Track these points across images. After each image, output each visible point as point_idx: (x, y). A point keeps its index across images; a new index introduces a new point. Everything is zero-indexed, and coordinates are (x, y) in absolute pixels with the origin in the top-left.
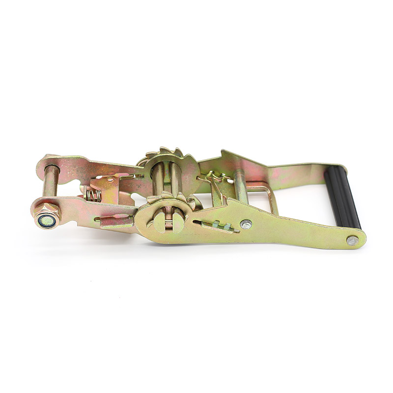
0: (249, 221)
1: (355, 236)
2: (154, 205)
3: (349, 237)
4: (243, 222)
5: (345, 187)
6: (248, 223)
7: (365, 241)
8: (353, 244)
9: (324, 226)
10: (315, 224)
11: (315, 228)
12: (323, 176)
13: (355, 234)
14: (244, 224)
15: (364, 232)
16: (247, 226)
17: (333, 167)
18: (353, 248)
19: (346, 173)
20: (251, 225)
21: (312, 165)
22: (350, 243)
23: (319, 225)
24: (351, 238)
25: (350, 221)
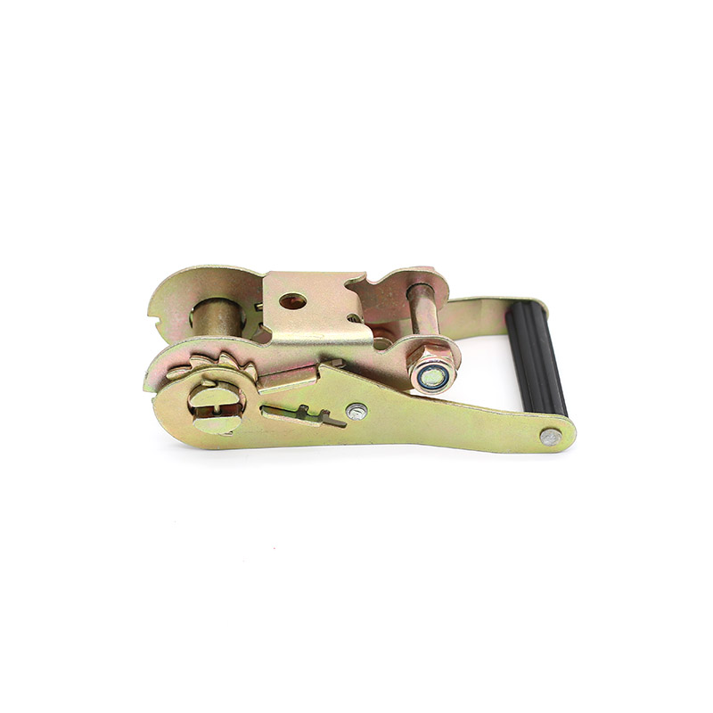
0: (361, 406)
1: (555, 429)
2: (187, 379)
3: (543, 430)
4: (352, 406)
5: (541, 340)
6: (359, 410)
7: (573, 437)
8: (552, 442)
9: (497, 412)
10: (480, 409)
11: (482, 415)
12: (503, 320)
13: (554, 425)
14: (353, 412)
15: (571, 422)
16: (358, 415)
17: (520, 303)
18: (553, 450)
19: (544, 313)
20: (366, 412)
21: (483, 301)
22: (546, 442)
23: (488, 411)
24: (546, 431)
25: (547, 401)
